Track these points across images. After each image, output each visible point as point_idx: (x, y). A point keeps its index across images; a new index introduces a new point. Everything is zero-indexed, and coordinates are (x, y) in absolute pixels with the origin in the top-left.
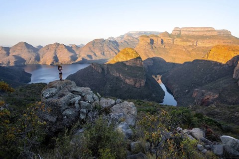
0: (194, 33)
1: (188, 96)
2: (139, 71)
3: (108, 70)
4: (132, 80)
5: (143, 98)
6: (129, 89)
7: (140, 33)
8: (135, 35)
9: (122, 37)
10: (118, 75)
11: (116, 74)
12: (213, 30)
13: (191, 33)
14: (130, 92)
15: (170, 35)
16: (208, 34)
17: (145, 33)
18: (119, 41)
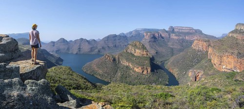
0: (183, 31)
1: (186, 76)
2: (146, 60)
3: (119, 60)
4: (140, 68)
5: (151, 83)
6: (138, 76)
7: (145, 30)
8: (141, 31)
9: (131, 33)
10: (128, 65)
11: (126, 63)
12: (193, 29)
13: (181, 31)
14: (139, 79)
15: (167, 32)
16: (191, 31)
17: (149, 29)
18: (128, 36)
